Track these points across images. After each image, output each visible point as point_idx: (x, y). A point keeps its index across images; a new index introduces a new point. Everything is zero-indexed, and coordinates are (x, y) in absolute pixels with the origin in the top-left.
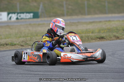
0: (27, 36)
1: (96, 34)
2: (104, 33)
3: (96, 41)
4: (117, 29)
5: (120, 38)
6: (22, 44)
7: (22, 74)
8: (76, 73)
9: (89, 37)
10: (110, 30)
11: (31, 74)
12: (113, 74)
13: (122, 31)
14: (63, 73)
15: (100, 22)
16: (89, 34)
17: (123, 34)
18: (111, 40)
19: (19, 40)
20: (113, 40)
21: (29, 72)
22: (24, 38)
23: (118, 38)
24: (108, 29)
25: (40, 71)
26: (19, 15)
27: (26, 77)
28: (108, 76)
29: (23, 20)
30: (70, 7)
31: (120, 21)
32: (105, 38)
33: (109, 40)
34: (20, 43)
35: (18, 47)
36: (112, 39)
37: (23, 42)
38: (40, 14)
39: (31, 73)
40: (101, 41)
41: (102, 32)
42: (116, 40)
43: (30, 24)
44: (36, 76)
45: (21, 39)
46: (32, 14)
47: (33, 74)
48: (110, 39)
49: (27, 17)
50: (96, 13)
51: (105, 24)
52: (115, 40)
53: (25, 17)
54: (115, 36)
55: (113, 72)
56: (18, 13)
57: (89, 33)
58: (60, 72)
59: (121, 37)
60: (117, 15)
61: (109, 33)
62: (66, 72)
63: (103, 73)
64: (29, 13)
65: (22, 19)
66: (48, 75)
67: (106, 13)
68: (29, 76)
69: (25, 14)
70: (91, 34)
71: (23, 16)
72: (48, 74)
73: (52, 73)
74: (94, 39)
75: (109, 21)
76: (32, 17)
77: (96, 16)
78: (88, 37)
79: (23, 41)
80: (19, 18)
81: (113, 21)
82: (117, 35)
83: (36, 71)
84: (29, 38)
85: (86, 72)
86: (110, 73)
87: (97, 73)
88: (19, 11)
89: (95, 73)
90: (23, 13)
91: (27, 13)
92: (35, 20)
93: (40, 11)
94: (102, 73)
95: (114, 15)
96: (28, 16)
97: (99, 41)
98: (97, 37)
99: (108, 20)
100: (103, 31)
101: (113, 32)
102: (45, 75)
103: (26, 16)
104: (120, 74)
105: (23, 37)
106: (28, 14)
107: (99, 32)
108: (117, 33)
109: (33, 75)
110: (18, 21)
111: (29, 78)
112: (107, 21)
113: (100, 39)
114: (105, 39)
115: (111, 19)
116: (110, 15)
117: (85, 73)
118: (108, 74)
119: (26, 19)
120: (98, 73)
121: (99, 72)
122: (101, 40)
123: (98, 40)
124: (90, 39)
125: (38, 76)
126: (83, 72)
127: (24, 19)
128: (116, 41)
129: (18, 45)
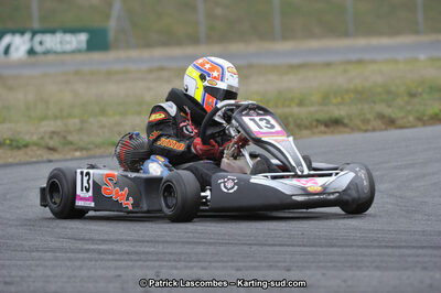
0: (69, 116)
1: (312, 109)
2: (341, 104)
3: (313, 133)
4: (389, 92)
5: (400, 122)
6: (51, 144)
7: (53, 250)
8: (246, 248)
9: (290, 119)
10: (362, 95)
11: (87, 251)
12: (377, 250)
13: (406, 98)
14: (201, 249)
15: (328, 65)
16: (287, 110)
17: (409, 108)
18: (366, 131)
19: (42, 130)
20: (374, 130)
21: (79, 245)
22: (59, 122)
23: (391, 123)
24: (356, 92)
25: (117, 241)
26: (38, 38)
27: (70, 260)
28: (360, 258)
29: (51, 57)
30: (219, 11)
31: (396, 62)
32: (346, 121)
33: (359, 130)
34: (42, 138)
35: (39, 152)
36: (370, 127)
37: (55, 137)
38: (111, 35)
39: (86, 247)
40: (332, 133)
41: (334, 101)
42: (386, 129)
43: (77, 73)
44: (102, 256)
45: (49, 126)
46: (83, 37)
47: (94, 251)
48: (364, 128)
49: (68, 48)
50: (310, 35)
51: (345, 71)
52: (381, 130)
53: (58, 48)
54: (381, 116)
55: (376, 244)
56: (34, 33)
57: (289, 106)
58: (189, 243)
59: (403, 118)
60: (385, 41)
61: (359, 106)
62: (210, 244)
63: (340, 246)
64: (73, 31)
65: (47, 53)
66: (148, 253)
67: (346, 34)
68: (77, 259)
69: (59, 36)
70: (296, 110)
71: (52, 41)
72: (147, 249)
73: (160, 248)
74: (306, 128)
75: (360, 62)
76: (84, 46)
77: (314, 44)
78: (286, 118)
79: (53, 133)
80: (38, 48)
81: (374, 62)
82: (388, 111)
83: (104, 241)
84: (77, 121)
85: (280, 245)
86: (366, 247)
87: (319, 249)
88: (36, 25)
89: (314, 249)
90: (53, 32)
91: (66, 31)
92: (96, 56)
93: (112, 24)
94: (340, 250)
95: (375, 41)
96: (70, 43)
97: (325, 133)
98: (318, 121)
99: (354, 57)
100: (339, 99)
101: (374, 102)
102: (136, 253)
103: (61, 43)
104: (402, 250)
105: (56, 118)
106: (68, 37)
107: (325, 100)
108: (389, 106)
109: (95, 256)
110: (33, 59)
111: (78, 263)
112: (349, 62)
113: (326, 125)
114: (345, 125)
115: (367, 57)
116: (361, 42)
117: (277, 248)
118: (361, 250)
119: (64, 53)
120: (324, 249)
121: (326, 246)
122: (332, 129)
123: (323, 128)
124: (291, 126)
125: (111, 257)
126: (269, 245)
127: (56, 53)
128: (385, 133)
129: (35, 148)
